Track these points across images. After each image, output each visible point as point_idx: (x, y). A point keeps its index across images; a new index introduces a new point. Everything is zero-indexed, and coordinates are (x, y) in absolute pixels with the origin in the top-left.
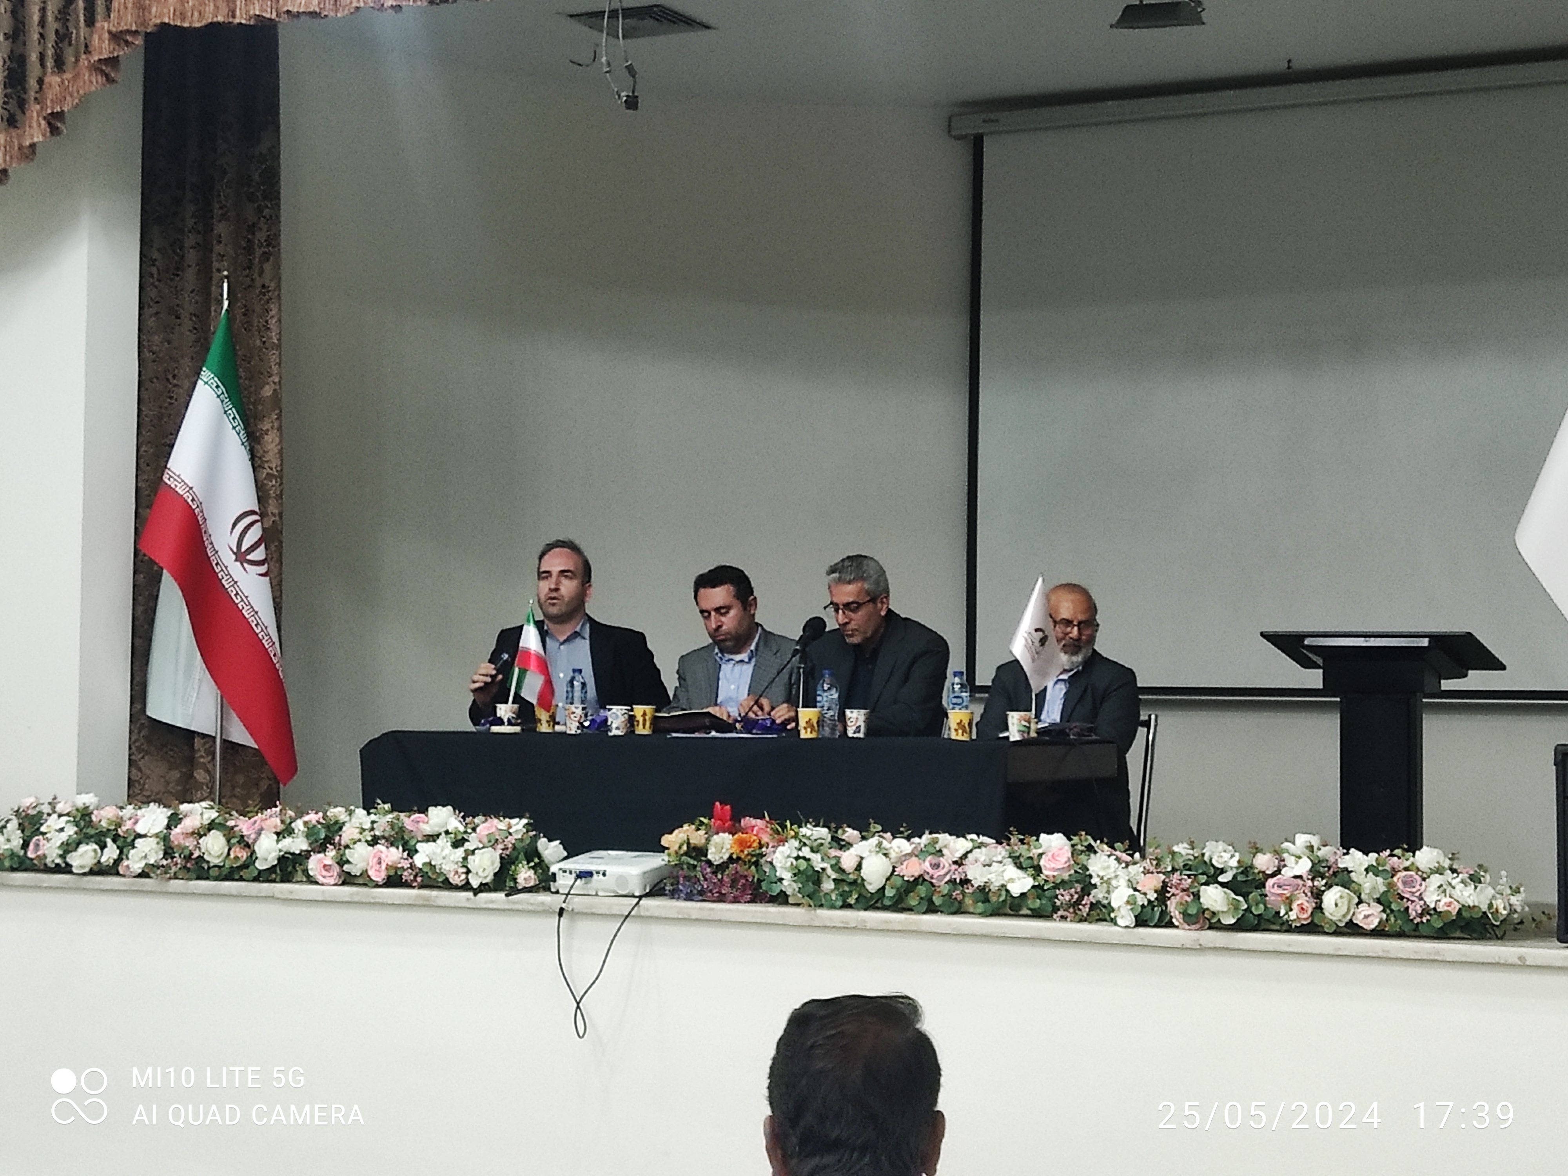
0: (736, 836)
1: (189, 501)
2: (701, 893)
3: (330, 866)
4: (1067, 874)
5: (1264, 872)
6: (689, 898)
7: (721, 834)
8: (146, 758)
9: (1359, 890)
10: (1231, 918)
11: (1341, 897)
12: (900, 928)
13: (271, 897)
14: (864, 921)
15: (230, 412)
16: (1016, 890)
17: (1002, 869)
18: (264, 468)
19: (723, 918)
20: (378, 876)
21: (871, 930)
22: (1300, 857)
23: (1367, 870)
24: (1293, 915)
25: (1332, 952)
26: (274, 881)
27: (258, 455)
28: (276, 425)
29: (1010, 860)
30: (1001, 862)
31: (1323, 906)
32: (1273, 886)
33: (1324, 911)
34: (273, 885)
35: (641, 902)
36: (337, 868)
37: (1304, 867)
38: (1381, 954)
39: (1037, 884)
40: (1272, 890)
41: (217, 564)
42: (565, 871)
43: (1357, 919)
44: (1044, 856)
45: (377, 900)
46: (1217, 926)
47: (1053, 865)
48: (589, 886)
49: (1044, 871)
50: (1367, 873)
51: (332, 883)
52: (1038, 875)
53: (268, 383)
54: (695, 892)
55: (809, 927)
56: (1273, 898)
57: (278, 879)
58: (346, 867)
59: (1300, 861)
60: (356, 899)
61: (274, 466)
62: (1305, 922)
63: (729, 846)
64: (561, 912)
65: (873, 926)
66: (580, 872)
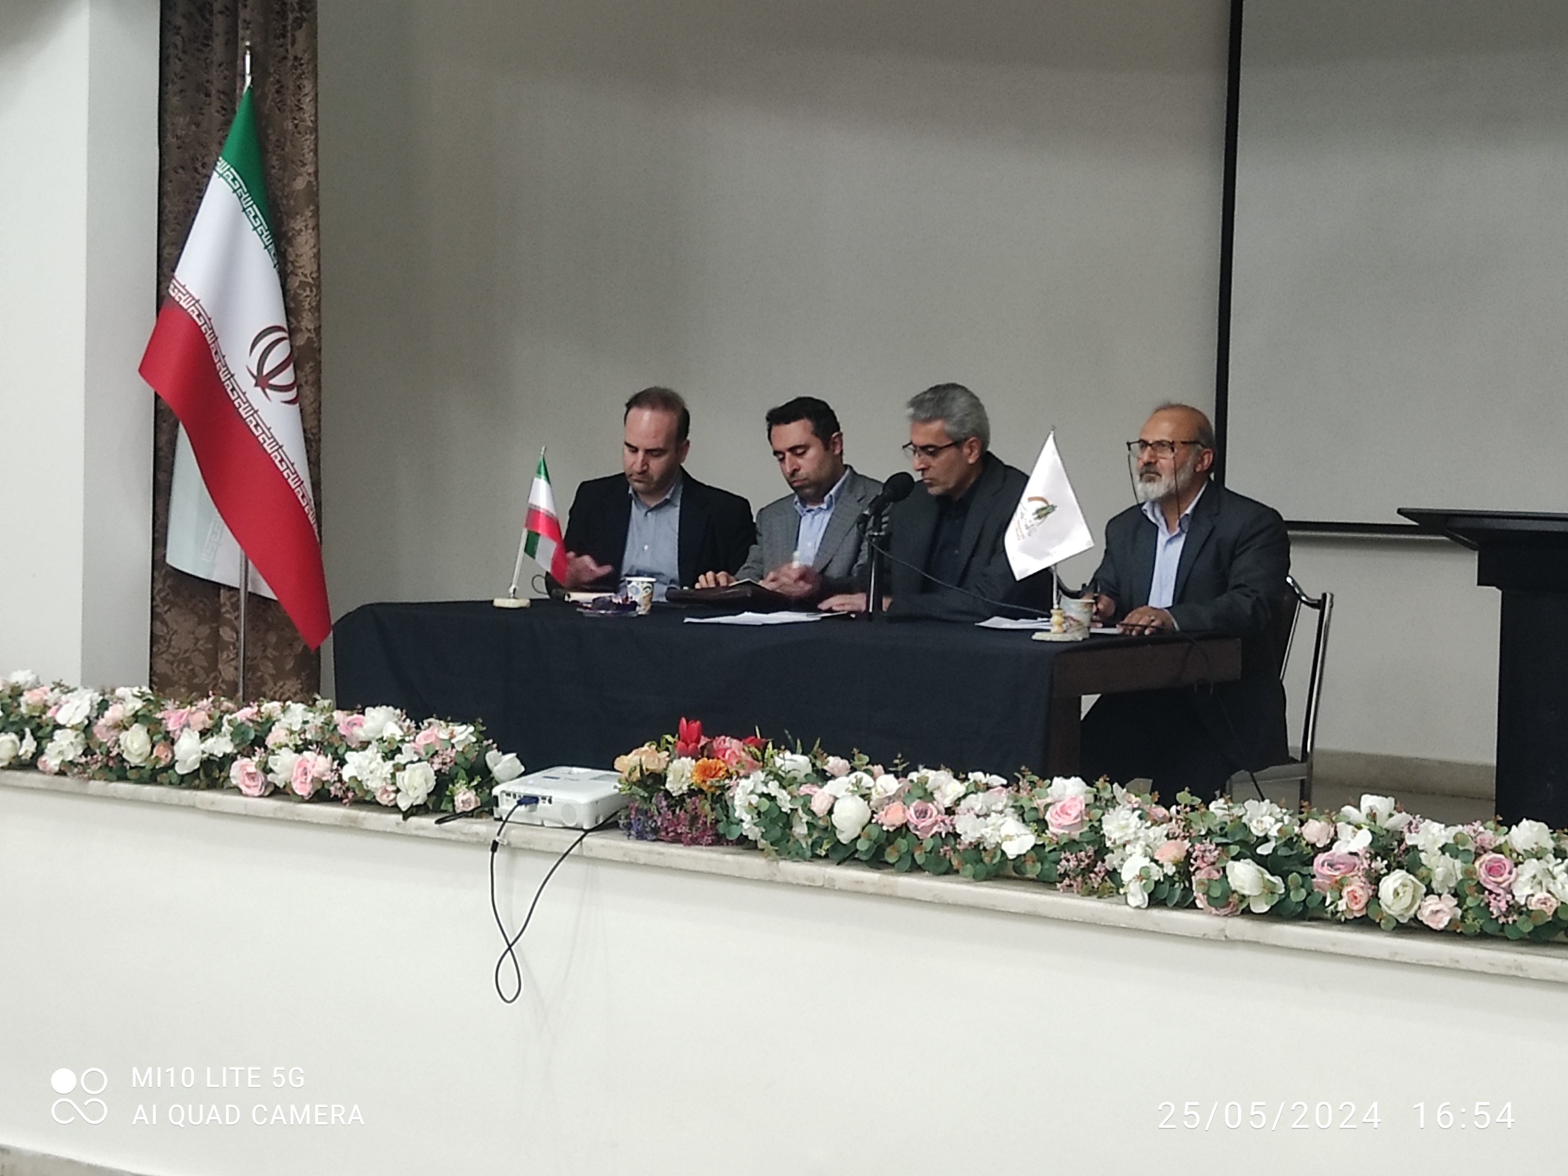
0: (700, 762)
1: (194, 316)
2: (656, 831)
3: (255, 773)
4: (1078, 832)
5: (1313, 845)
6: (641, 836)
7: (683, 759)
8: (173, 610)
9: (1428, 876)
10: (1265, 906)
11: (1404, 885)
12: (871, 890)
13: (192, 808)
14: (833, 880)
15: (250, 209)
16: (1012, 850)
17: (1001, 822)
18: (297, 275)
19: (674, 866)
20: (303, 789)
21: (840, 890)
22: (1359, 827)
23: (1443, 849)
24: (1342, 906)
25: (1387, 957)
26: (197, 788)
27: (291, 259)
28: (311, 223)
29: (1012, 810)
30: (1001, 812)
31: (1379, 895)
32: (1323, 865)
33: (1380, 902)
34: (195, 793)
35: (585, 840)
36: (261, 777)
37: (1362, 840)
38: (1448, 964)
39: (1040, 843)
40: (1320, 870)
41: (233, 389)
42: (508, 795)
43: (1422, 915)
44: (1050, 808)
45: (301, 819)
46: (1247, 912)
47: (1060, 821)
48: (534, 813)
49: (1050, 828)
50: (1443, 853)
51: (257, 794)
52: (1044, 832)
53: (301, 175)
54: (648, 829)
55: (770, 882)
56: (1320, 880)
57: (203, 785)
58: (270, 777)
59: (1360, 832)
60: (280, 815)
61: (308, 272)
62: (1358, 915)
63: (689, 775)
64: (495, 846)
65: (844, 887)
66: (525, 797)
